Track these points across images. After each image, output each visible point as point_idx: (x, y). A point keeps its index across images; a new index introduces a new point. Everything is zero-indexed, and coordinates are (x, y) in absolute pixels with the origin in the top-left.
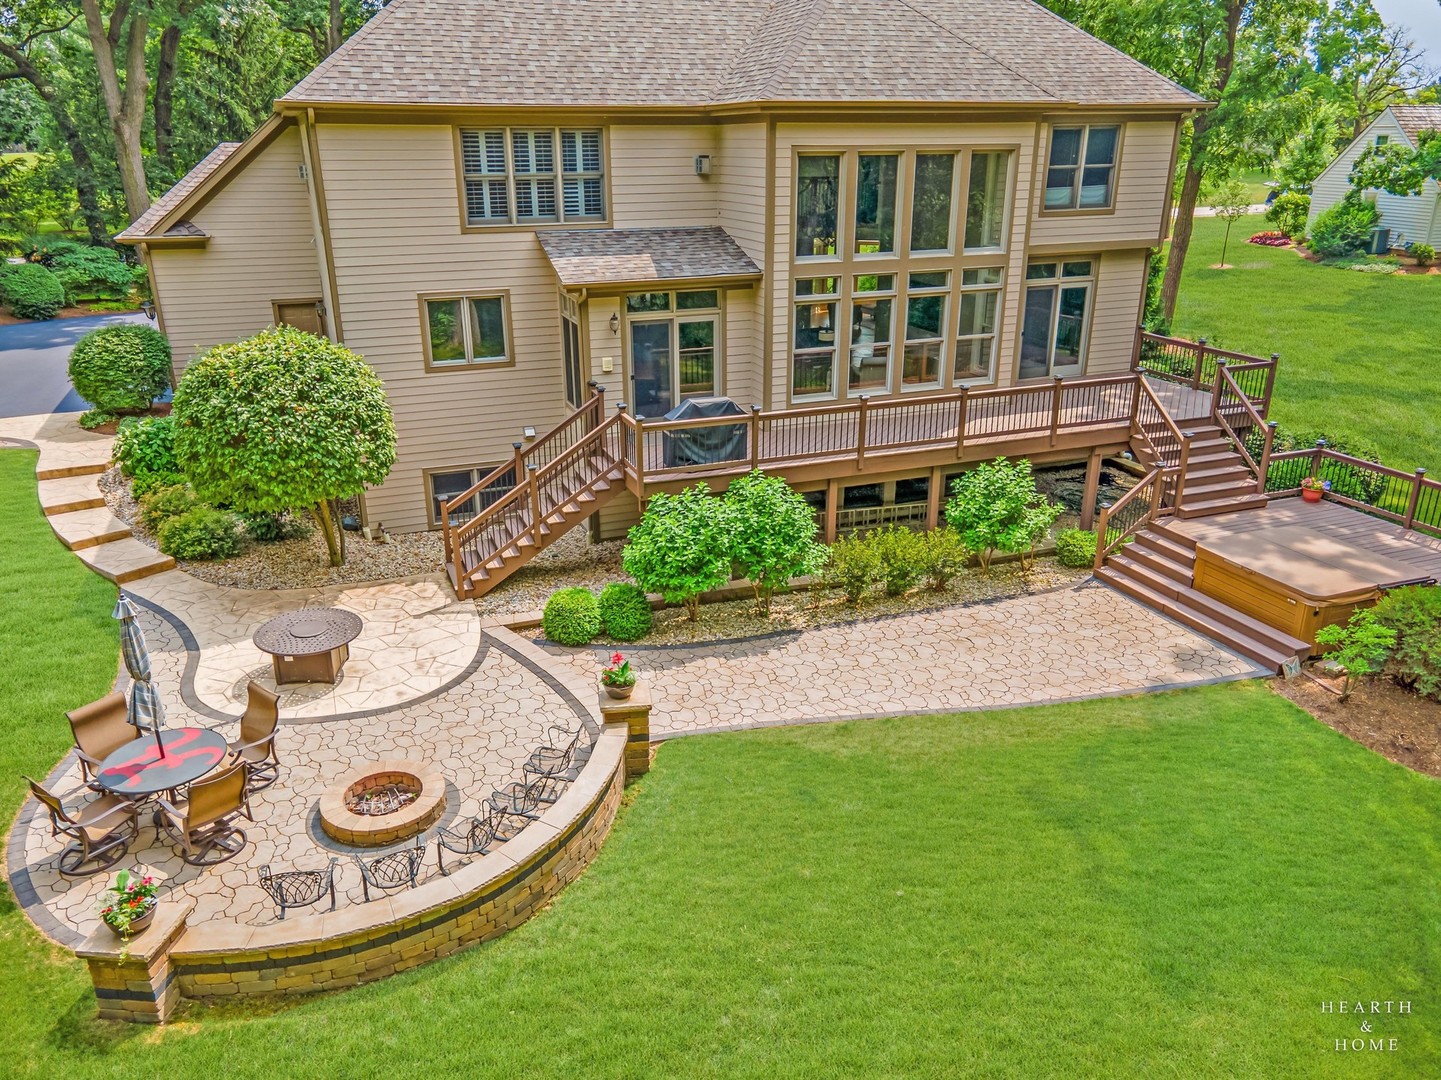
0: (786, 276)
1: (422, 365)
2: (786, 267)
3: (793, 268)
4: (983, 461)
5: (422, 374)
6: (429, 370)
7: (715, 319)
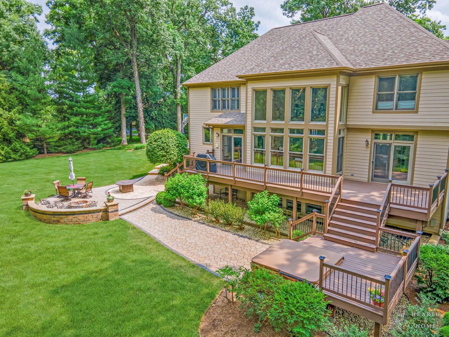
0: (250, 126)
1: (202, 142)
2: (250, 123)
3: (252, 124)
4: (276, 194)
5: (202, 144)
6: (203, 144)
7: (242, 137)
